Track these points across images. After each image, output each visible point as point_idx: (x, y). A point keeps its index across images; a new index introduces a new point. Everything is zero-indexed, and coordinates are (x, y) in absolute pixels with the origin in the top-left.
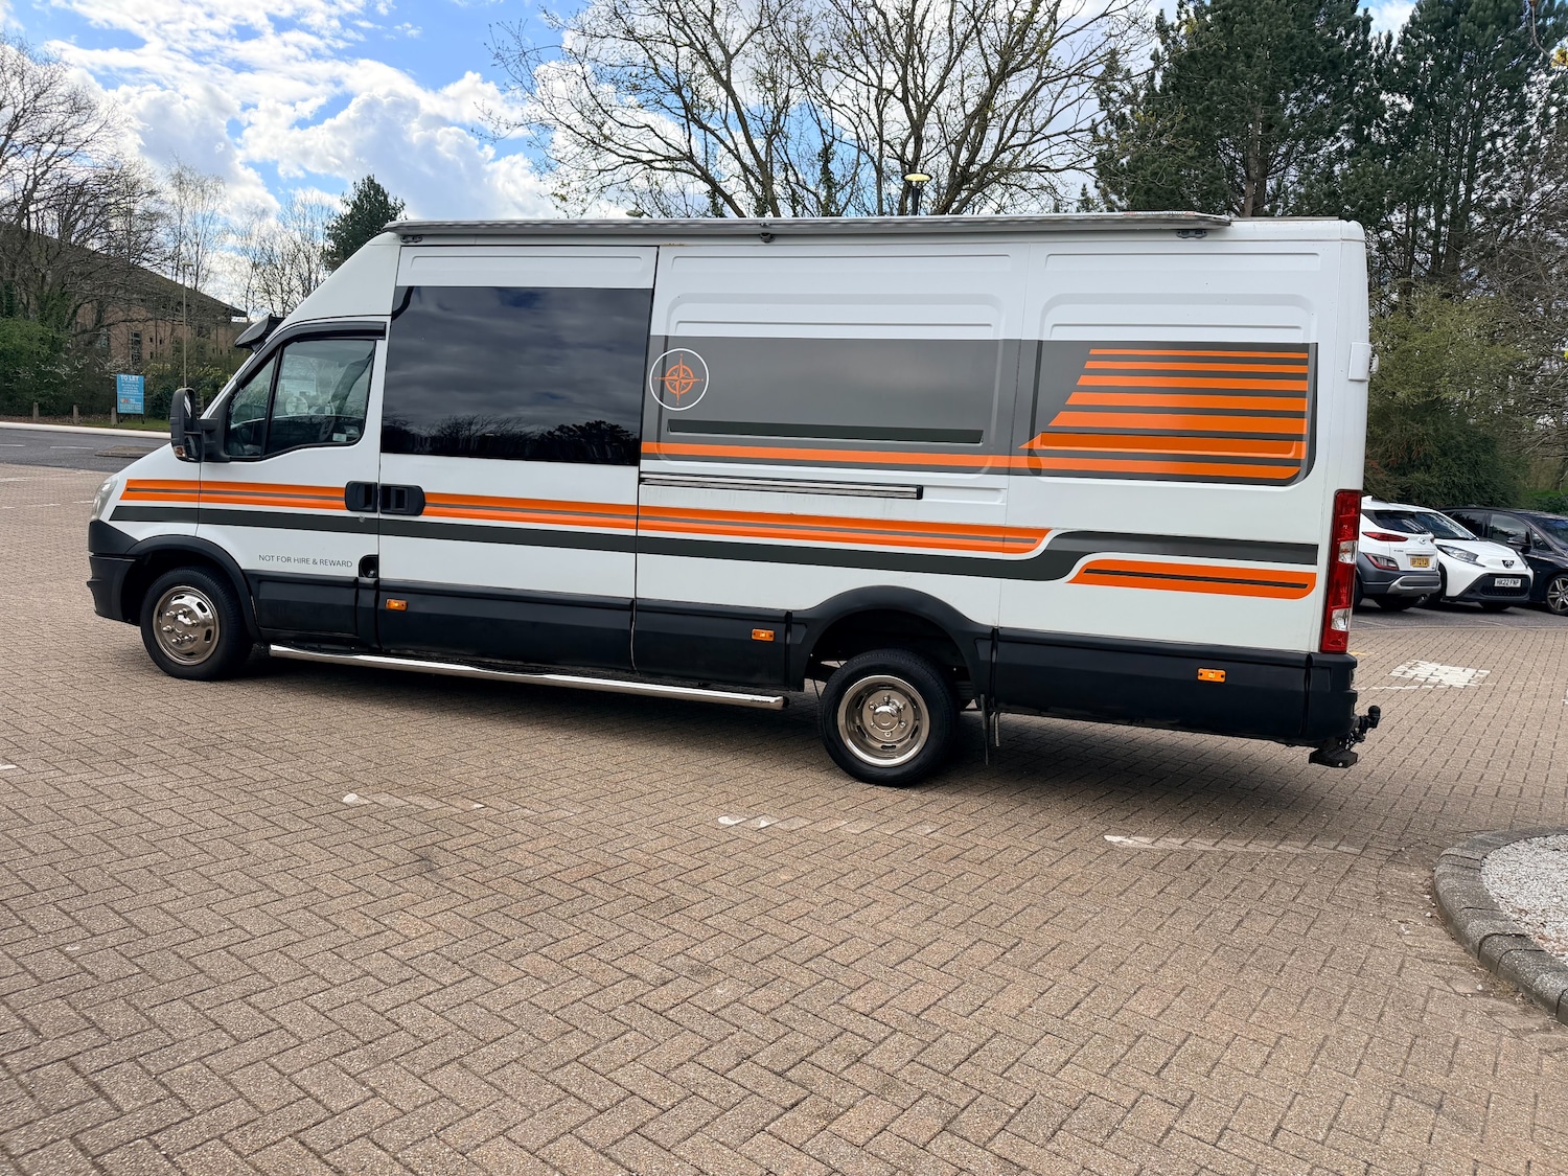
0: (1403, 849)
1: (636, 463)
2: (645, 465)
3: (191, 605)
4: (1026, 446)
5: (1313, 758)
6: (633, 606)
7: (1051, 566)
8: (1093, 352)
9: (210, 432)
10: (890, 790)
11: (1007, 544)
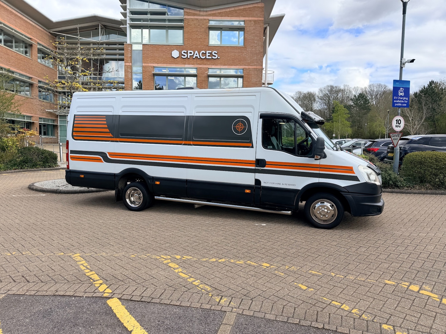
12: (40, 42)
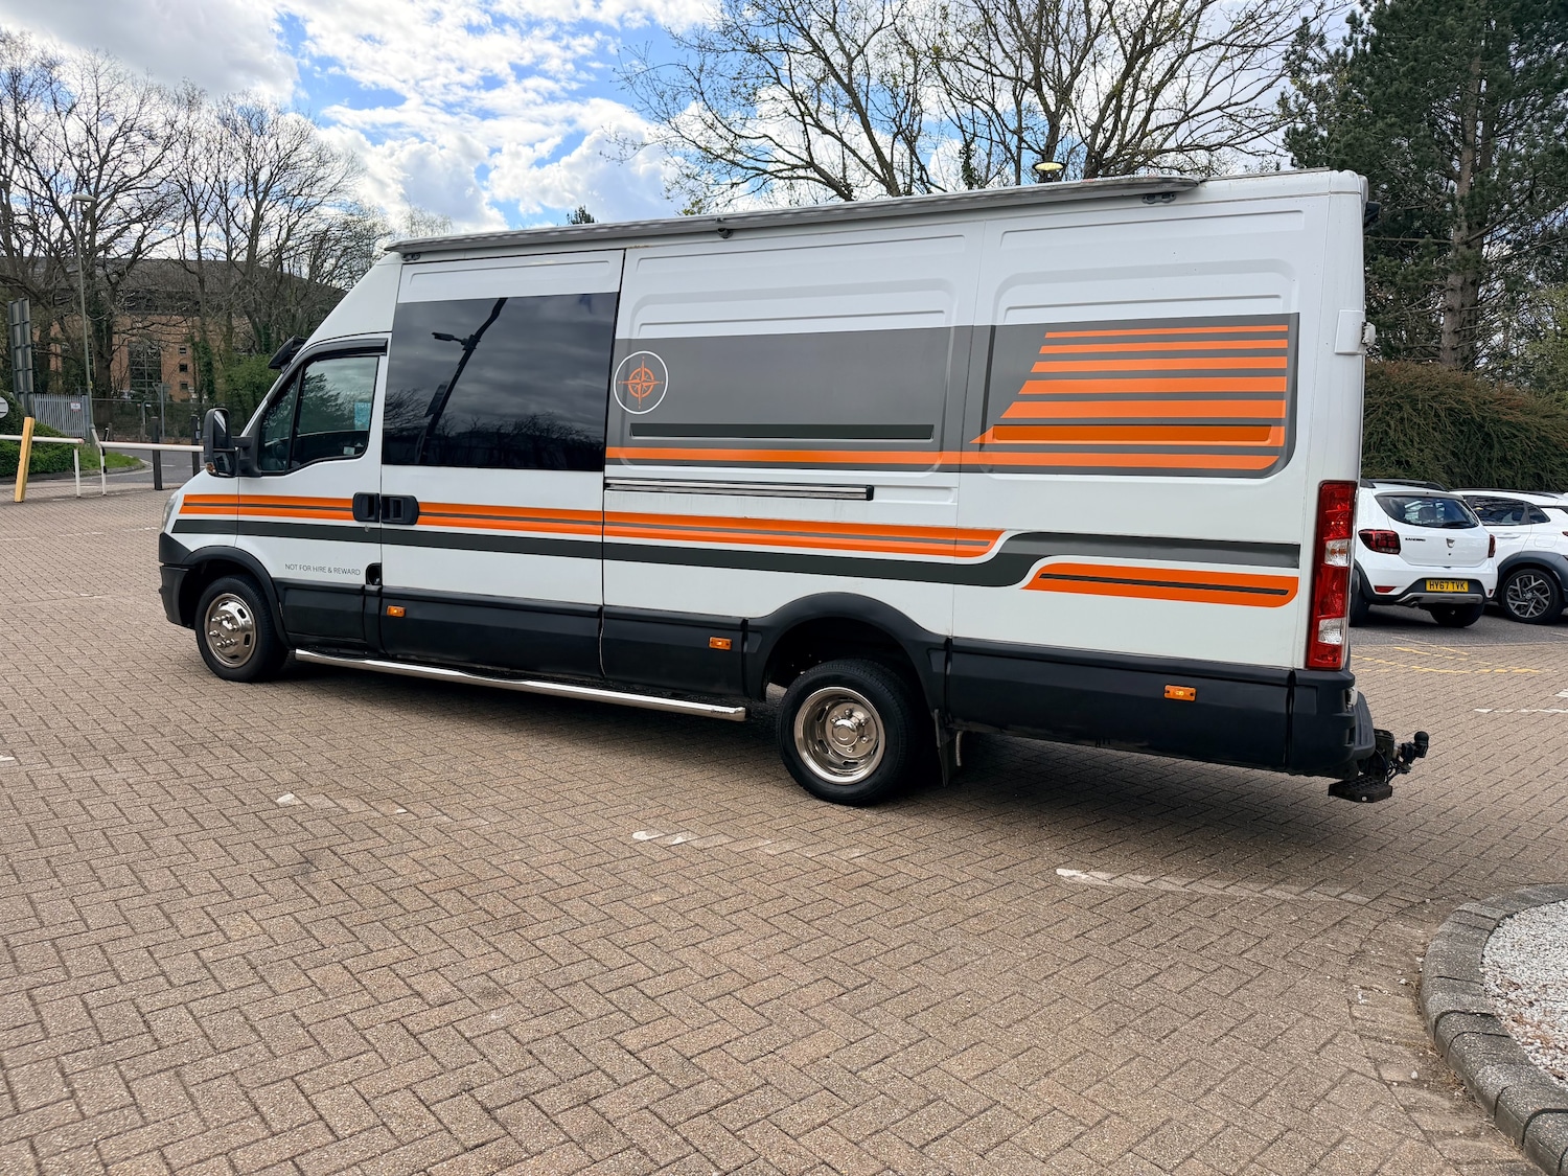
0: (1428, 901)
1: (601, 469)
2: (610, 470)
3: (234, 610)
4: (977, 441)
5: (1333, 790)
6: (601, 614)
7: (1004, 571)
8: (1049, 335)
9: (246, 449)
10: (845, 808)
11: (960, 548)
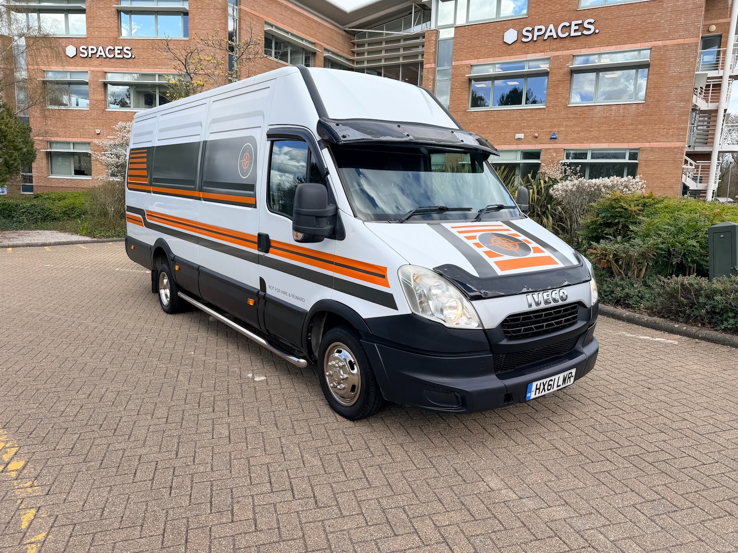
12: (328, 47)
